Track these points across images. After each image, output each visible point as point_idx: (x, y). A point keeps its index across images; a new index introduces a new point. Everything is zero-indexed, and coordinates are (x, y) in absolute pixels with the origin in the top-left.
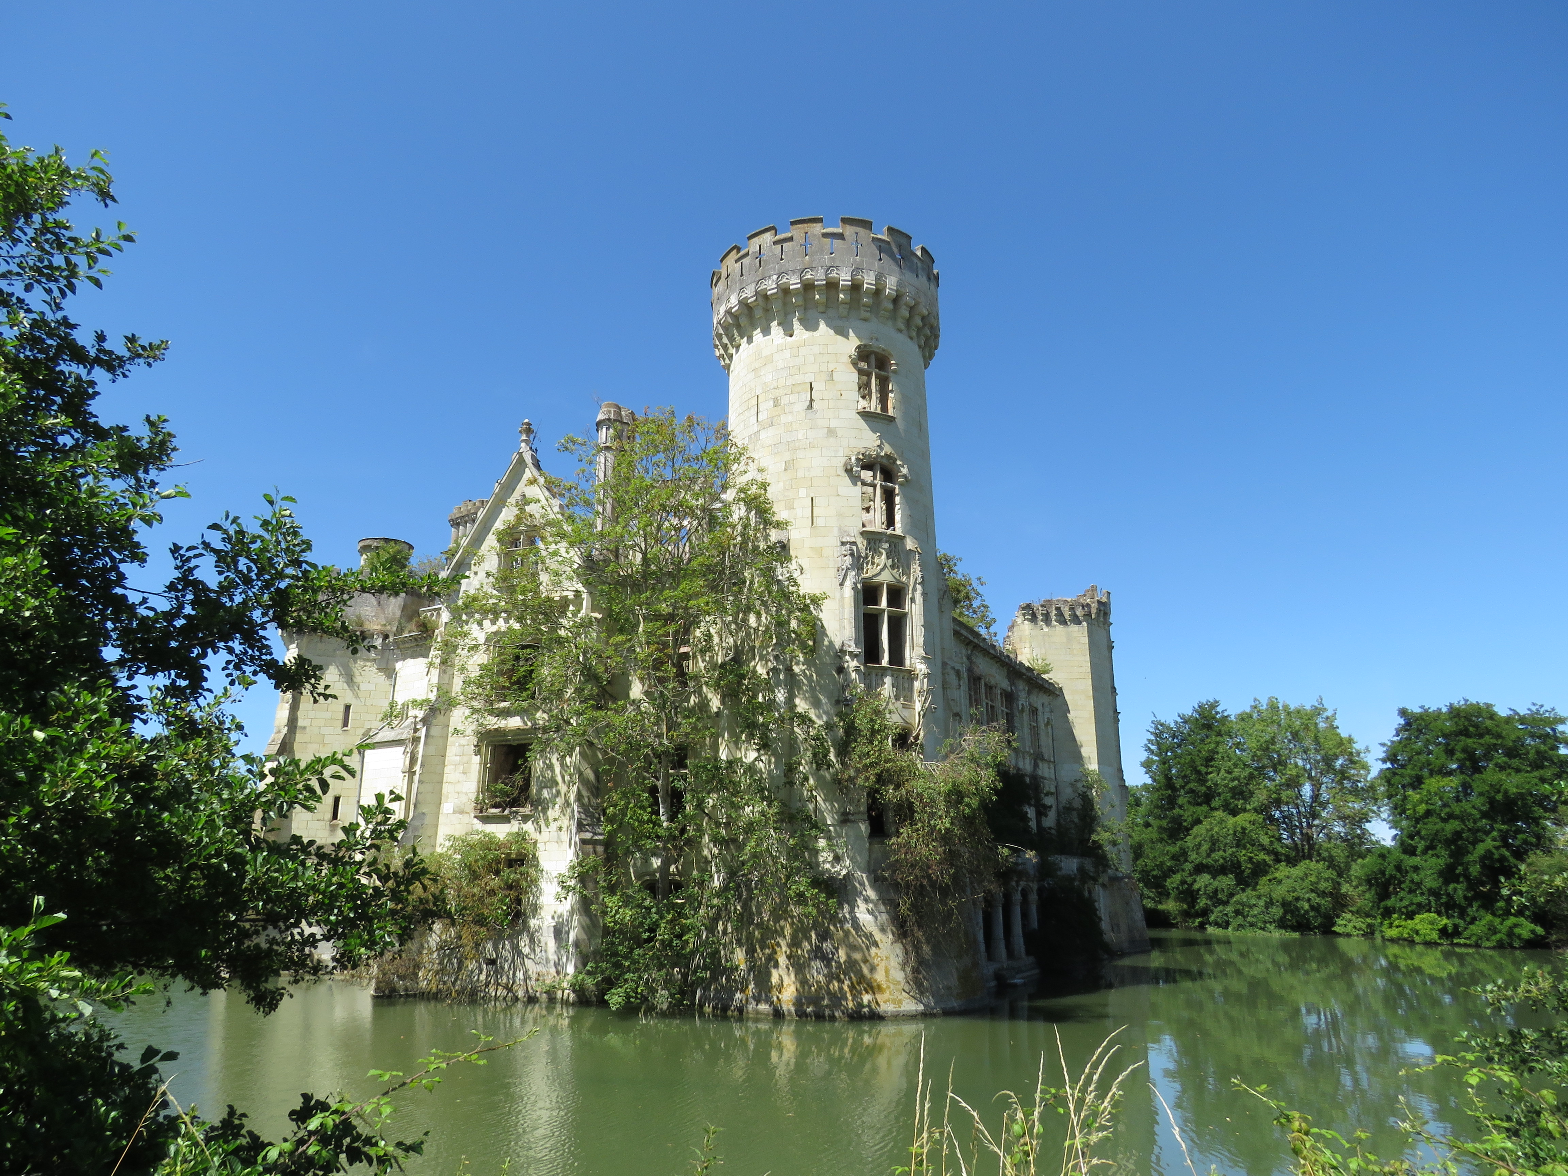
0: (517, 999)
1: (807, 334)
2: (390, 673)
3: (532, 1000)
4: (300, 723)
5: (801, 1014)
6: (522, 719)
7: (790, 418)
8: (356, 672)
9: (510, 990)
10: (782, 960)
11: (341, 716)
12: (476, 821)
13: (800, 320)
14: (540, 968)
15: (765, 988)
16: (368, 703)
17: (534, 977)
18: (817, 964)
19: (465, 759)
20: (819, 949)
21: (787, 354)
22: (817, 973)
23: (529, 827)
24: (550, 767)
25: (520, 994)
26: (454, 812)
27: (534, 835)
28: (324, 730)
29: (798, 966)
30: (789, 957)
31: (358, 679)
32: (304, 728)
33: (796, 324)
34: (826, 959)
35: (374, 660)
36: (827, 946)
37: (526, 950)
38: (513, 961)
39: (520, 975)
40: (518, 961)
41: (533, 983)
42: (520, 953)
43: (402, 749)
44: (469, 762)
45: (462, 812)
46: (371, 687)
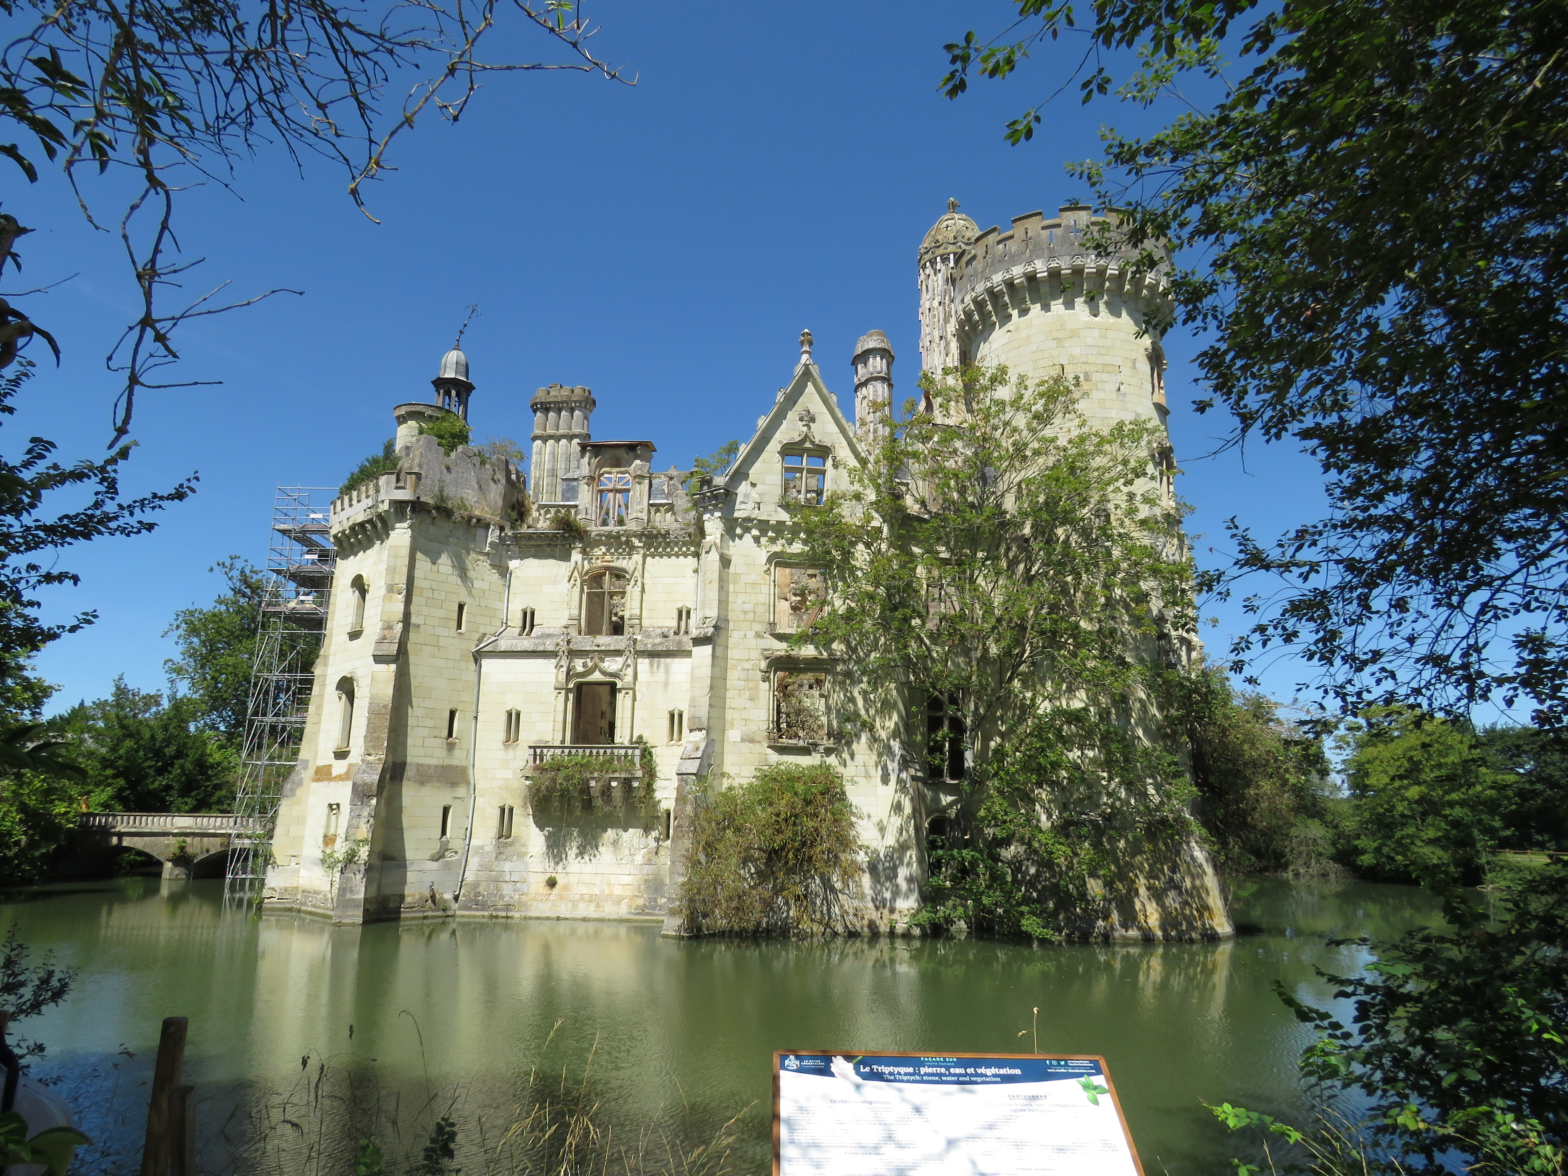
0: (836, 934)
1: (1112, 319)
2: (504, 572)
3: (852, 935)
4: (414, 620)
5: (1167, 937)
6: (817, 648)
7: (1102, 395)
8: (470, 566)
9: (828, 925)
10: (1142, 891)
11: (455, 616)
12: (770, 751)
13: (1106, 303)
14: (856, 903)
15: (1129, 917)
16: (483, 604)
17: (851, 911)
18: (1172, 894)
19: (751, 685)
20: (1171, 879)
21: (1096, 333)
22: (1172, 900)
23: (832, 760)
24: (852, 700)
25: (840, 929)
26: (743, 740)
27: (840, 769)
28: (440, 631)
29: (1158, 896)
30: (1149, 888)
31: (471, 574)
32: (418, 626)
33: (1102, 307)
34: (1178, 888)
35: (487, 554)
36: (1177, 877)
37: (838, 885)
38: (825, 898)
39: (836, 910)
40: (831, 897)
41: (851, 917)
42: (833, 890)
43: (554, 661)
44: (756, 688)
45: (752, 741)
46: (485, 586)
